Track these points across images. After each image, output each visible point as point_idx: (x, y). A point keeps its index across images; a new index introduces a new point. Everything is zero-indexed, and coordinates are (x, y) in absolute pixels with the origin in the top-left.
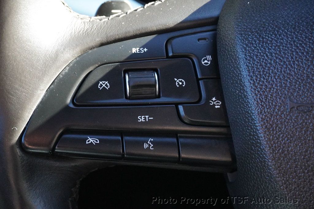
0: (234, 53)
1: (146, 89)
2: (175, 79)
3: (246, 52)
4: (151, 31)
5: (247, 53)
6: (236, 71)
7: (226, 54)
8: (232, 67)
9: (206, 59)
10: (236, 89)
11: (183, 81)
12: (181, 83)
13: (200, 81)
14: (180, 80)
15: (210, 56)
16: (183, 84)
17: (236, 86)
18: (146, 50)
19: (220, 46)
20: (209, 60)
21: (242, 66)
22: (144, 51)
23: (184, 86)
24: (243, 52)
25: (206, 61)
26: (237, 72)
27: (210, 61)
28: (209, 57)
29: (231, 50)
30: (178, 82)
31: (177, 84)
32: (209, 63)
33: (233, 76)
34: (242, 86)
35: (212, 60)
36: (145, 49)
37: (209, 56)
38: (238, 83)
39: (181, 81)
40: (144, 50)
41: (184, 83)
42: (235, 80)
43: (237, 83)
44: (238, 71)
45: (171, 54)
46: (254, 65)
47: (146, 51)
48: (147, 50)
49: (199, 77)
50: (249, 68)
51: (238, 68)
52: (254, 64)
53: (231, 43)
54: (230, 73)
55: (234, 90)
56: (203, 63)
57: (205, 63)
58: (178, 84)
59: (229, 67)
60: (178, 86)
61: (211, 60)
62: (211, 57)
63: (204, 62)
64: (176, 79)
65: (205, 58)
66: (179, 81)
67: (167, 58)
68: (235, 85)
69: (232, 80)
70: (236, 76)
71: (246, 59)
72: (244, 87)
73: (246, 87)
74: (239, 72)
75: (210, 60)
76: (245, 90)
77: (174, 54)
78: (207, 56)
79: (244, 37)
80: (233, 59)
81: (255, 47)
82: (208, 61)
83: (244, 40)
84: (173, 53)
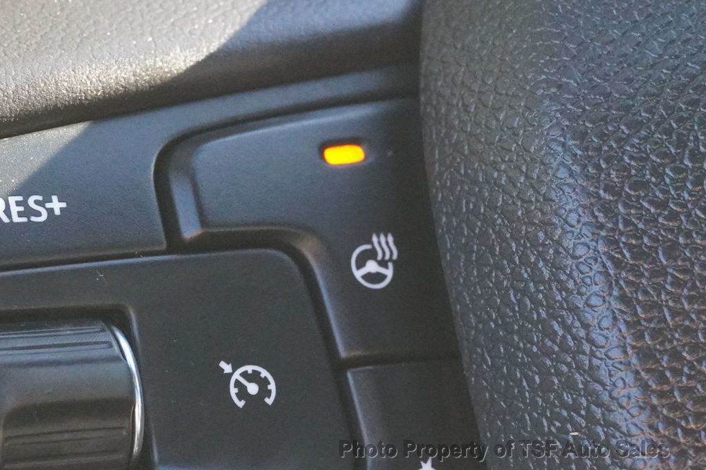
0: (546, 234)
1: (83, 425)
2: (223, 365)
3: (612, 230)
4: (75, 99)
5: (621, 234)
6: (563, 324)
7: (499, 234)
8: (537, 304)
9: (371, 254)
10: (564, 421)
11: (264, 373)
12: (253, 389)
13: (349, 375)
14: (249, 369)
15: (390, 239)
16: (264, 392)
17: (564, 405)
18: (57, 205)
19: (452, 190)
20: (387, 257)
21: (594, 301)
22: (50, 211)
23: (269, 401)
24: (601, 227)
25: (372, 267)
26: (568, 329)
27: (390, 265)
28: (385, 244)
29: (528, 212)
30: (238, 384)
31: (233, 391)
32: (389, 272)
33: (548, 353)
34: (598, 405)
35: (398, 256)
36: (55, 198)
37: (383, 239)
38: (576, 389)
39: (256, 373)
40: (48, 205)
41: (272, 386)
42: (559, 374)
43: (570, 386)
44: (577, 324)
45: (190, 230)
46: (659, 295)
47: (57, 212)
48: (64, 205)
49: (343, 353)
50: (636, 314)
51: (574, 310)
52: (659, 289)
53: (528, 177)
54: (525, 336)
55: (551, 423)
56: (358, 274)
57: (368, 276)
58: (243, 393)
59: (520, 302)
60: (241, 404)
61: (395, 256)
62: (396, 243)
63: (364, 271)
64: (226, 368)
65: (368, 247)
66: (244, 375)
67: (168, 251)
68: (560, 397)
69: (539, 374)
70: (564, 348)
71: (618, 264)
72: (610, 411)
73: (622, 407)
74: (582, 333)
75: (391, 260)
76: (616, 427)
77: (215, 230)
78: (375, 239)
79: (599, 149)
80: (545, 260)
81: (661, 205)
82: (383, 263)
83: (597, 167)
84: (204, 222)
